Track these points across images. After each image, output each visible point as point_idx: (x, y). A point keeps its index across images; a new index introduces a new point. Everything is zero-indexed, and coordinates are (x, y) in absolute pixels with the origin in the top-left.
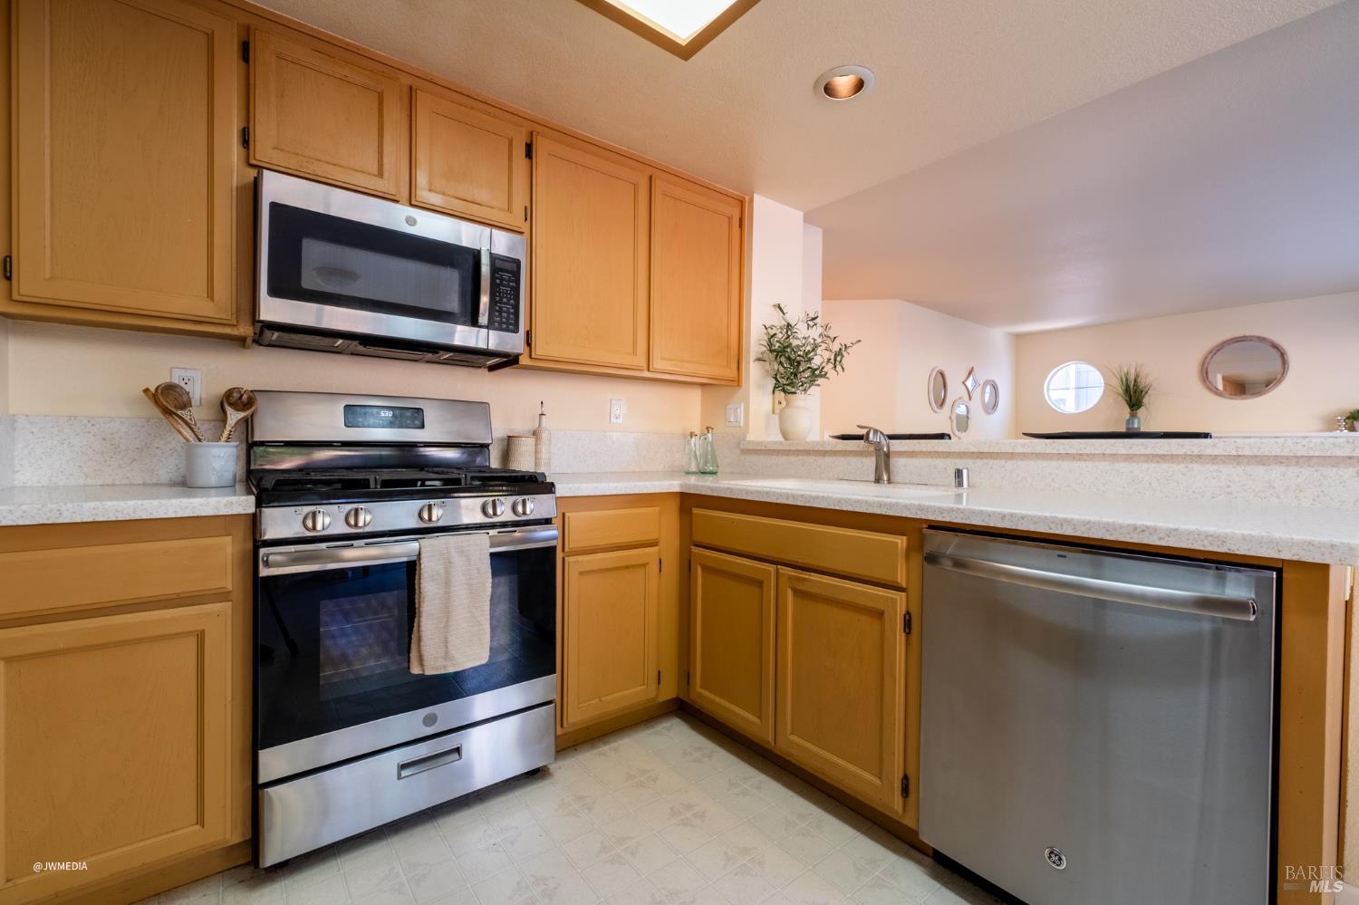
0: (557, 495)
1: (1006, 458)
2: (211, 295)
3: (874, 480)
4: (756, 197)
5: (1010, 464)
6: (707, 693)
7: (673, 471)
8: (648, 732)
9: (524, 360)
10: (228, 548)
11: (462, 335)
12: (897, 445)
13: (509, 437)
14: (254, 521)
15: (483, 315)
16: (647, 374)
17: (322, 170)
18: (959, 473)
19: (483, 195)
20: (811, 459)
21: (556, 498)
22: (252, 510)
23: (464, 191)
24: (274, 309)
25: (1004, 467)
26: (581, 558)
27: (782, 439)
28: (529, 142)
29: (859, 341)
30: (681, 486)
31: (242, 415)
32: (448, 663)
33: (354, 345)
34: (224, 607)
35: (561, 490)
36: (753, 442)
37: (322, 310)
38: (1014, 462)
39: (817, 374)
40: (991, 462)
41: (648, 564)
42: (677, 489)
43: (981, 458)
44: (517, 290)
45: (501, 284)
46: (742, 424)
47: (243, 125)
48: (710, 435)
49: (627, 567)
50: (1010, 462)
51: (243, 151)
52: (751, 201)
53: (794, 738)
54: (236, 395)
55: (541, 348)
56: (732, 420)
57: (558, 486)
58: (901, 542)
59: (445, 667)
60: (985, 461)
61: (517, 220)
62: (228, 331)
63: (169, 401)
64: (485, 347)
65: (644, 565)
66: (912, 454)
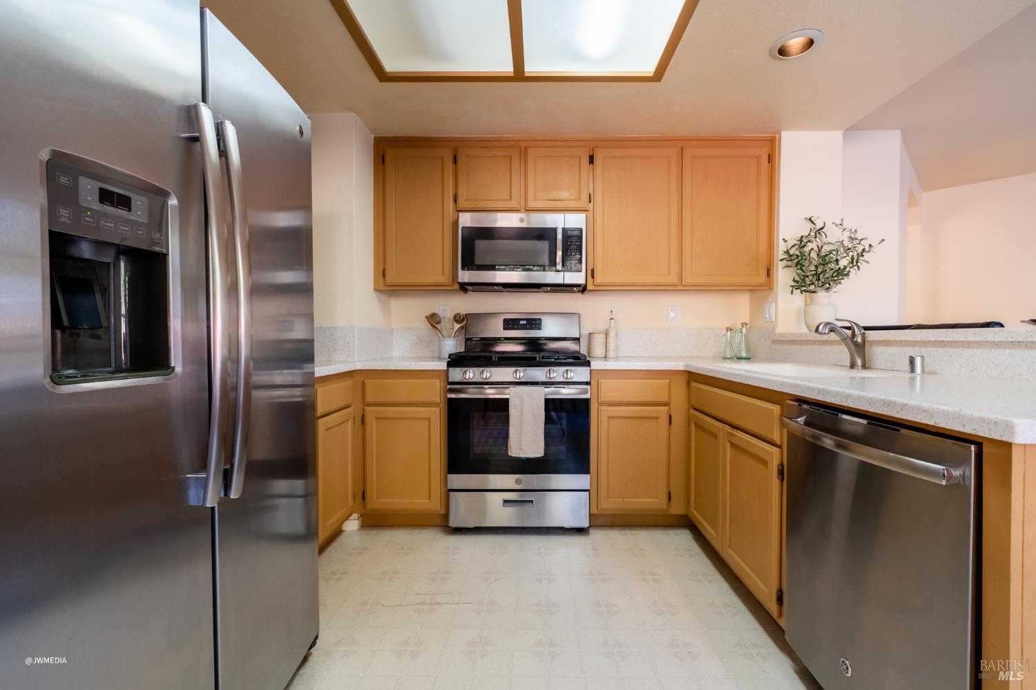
0: (592, 368)
1: (963, 347)
2: (443, 273)
3: (849, 365)
4: (784, 134)
5: (967, 352)
6: (696, 513)
7: (716, 357)
8: (664, 532)
9: (590, 287)
10: (437, 385)
11: (552, 277)
12: (871, 335)
13: (590, 334)
14: (447, 371)
15: (559, 264)
16: (680, 288)
17: (484, 205)
18: (912, 361)
19: (565, 194)
20: (815, 348)
21: (591, 370)
22: (445, 368)
23: (553, 195)
24: (465, 276)
25: (962, 355)
26: (609, 408)
27: (808, 331)
28: (591, 154)
29: (883, 240)
30: (685, 365)
31: (460, 325)
32: (521, 452)
33: (501, 288)
34: (436, 410)
35: (595, 365)
36: (781, 335)
37: (495, 274)
38: (971, 350)
39: (841, 273)
40: (951, 350)
41: (660, 417)
42: (682, 368)
43: (942, 347)
44: (580, 246)
45: (571, 245)
46: (773, 320)
47: (454, 194)
48: (744, 330)
49: (643, 418)
50: (967, 351)
51: (454, 205)
52: (780, 138)
53: (730, 551)
54: (458, 317)
55: (599, 278)
56: (767, 317)
57: (592, 363)
58: (776, 409)
59: (519, 454)
60: (946, 349)
61: (584, 203)
62: (450, 288)
63: (433, 320)
64: (562, 282)
65: (657, 418)
66: (887, 343)
